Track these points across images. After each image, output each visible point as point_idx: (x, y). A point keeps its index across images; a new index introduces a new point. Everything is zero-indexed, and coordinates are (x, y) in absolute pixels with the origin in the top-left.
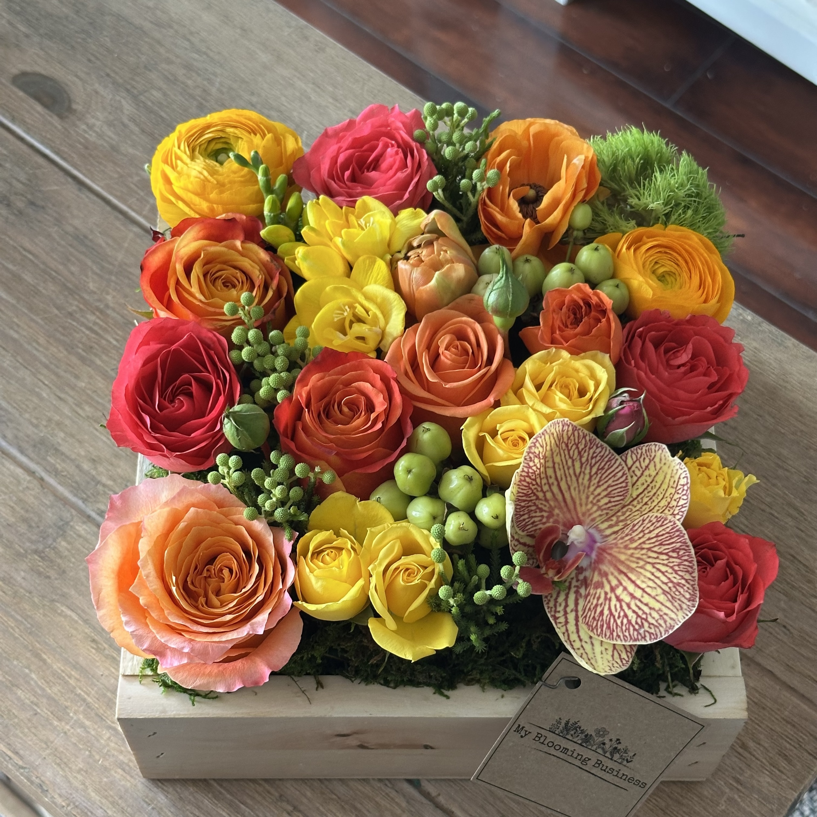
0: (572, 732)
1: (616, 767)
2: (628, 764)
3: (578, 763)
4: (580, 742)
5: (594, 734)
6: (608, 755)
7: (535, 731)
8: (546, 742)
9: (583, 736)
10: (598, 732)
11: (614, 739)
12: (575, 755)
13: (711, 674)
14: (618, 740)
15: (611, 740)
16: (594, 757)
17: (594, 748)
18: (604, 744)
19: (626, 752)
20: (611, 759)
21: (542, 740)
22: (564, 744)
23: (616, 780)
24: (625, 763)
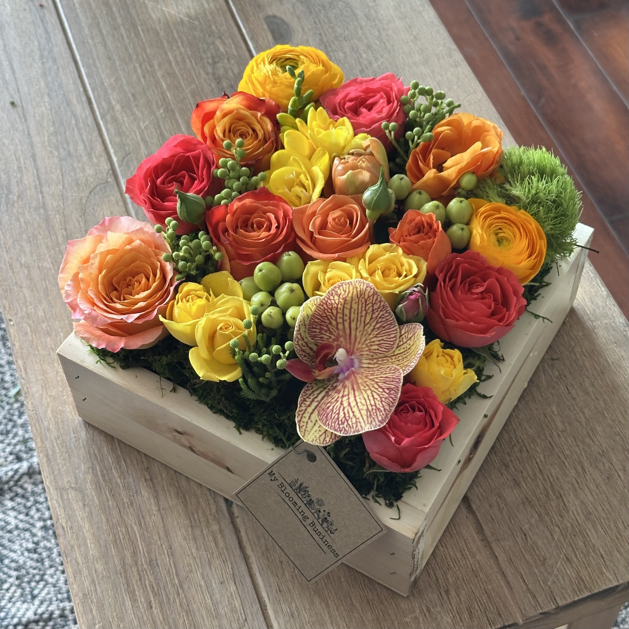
0: (303, 493)
1: (323, 533)
2: (331, 535)
3: (301, 517)
4: (305, 502)
5: (315, 501)
6: (320, 520)
7: (281, 480)
8: (285, 492)
9: (308, 499)
10: (318, 501)
11: (327, 512)
12: (300, 510)
13: (412, 504)
14: (329, 513)
15: (324, 511)
16: (311, 518)
17: (313, 511)
18: (320, 511)
19: (331, 525)
20: (321, 525)
21: (283, 488)
22: (296, 499)
23: (321, 542)
24: (329, 532)
